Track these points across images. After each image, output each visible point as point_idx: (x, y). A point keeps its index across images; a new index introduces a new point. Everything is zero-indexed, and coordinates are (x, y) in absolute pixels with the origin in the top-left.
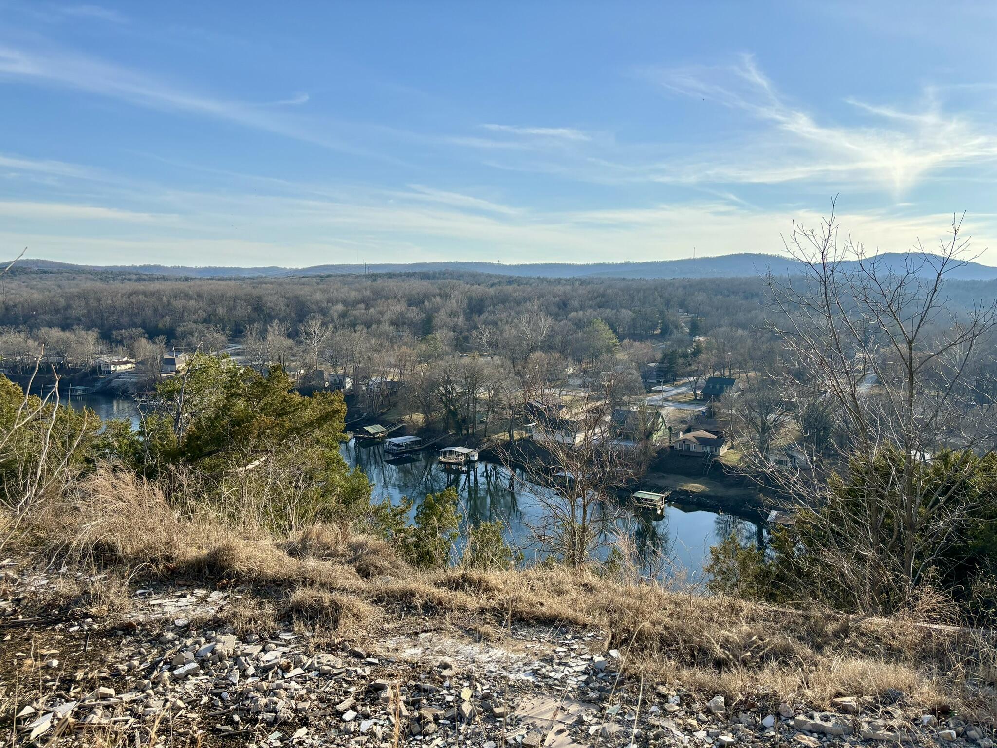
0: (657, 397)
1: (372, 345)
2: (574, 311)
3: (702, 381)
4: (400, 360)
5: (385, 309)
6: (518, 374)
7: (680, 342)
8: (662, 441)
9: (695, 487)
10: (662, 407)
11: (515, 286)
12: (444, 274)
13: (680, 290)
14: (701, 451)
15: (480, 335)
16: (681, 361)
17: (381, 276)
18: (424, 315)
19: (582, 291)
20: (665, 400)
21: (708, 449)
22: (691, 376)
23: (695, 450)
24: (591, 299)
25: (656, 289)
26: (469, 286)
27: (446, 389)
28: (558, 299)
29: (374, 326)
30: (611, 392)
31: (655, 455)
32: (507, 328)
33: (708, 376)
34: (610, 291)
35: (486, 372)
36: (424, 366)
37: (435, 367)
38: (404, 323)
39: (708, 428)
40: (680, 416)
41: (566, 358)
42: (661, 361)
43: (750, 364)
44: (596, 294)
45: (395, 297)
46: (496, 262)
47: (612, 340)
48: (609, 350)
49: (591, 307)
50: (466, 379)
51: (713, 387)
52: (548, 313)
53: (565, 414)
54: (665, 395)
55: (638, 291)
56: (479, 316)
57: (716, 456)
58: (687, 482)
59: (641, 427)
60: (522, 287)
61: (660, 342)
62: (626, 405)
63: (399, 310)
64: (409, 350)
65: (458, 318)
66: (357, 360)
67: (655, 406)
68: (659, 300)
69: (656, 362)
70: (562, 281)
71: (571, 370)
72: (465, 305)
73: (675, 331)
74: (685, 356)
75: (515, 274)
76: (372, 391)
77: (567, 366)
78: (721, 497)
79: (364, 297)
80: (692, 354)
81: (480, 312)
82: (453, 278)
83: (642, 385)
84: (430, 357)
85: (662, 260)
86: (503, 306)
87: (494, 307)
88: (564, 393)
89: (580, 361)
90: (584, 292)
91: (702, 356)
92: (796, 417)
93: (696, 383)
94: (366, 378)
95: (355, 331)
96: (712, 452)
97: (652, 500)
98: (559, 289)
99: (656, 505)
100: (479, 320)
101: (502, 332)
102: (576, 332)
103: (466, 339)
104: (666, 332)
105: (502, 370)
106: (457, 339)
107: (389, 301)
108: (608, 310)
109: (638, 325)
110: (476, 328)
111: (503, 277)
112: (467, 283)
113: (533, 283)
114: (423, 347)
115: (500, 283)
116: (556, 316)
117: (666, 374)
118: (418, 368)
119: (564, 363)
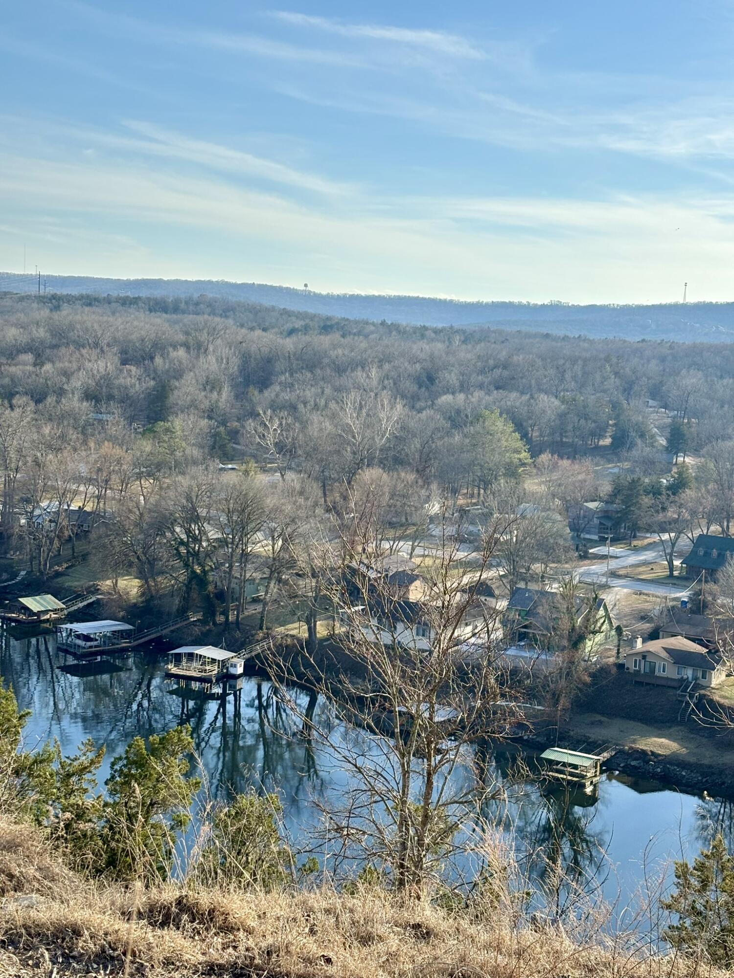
0: (598, 568)
1: (43, 436)
2: (448, 392)
3: (685, 542)
4: (99, 470)
5: (75, 366)
6: (332, 509)
7: (648, 464)
8: (602, 654)
9: (661, 746)
10: (605, 587)
11: (336, 336)
12: (197, 304)
13: (654, 362)
14: (677, 677)
15: (260, 429)
16: (646, 501)
17: (70, 300)
18: (152, 383)
19: (466, 354)
20: (614, 574)
21: (689, 673)
22: (664, 530)
23: (665, 675)
24: (482, 372)
25: (607, 359)
26: (244, 331)
27: (188, 532)
28: (418, 366)
29: (50, 400)
30: (512, 556)
31: (588, 679)
32: (315, 418)
33: (697, 533)
34: (518, 358)
35: (270, 502)
36: (147, 483)
37: (168, 487)
38: (110, 397)
39: (692, 632)
40: (641, 606)
41: (427, 483)
42: (611, 499)
44: (491, 362)
45: (96, 345)
46: (300, 287)
47: (519, 452)
48: (512, 472)
49: (481, 386)
50: (229, 513)
51: (705, 554)
52: (398, 393)
53: (416, 593)
54: (613, 564)
55: (574, 361)
56: (261, 391)
57: (704, 688)
58: (645, 735)
59: (565, 624)
60: (349, 339)
61: (609, 461)
62: (537, 581)
63: (102, 370)
64: (118, 452)
65: (219, 393)
66: (13, 465)
67: (593, 584)
68: (612, 382)
69: (600, 499)
70: (428, 333)
71: (437, 507)
72: (234, 368)
73: (639, 441)
74: (655, 491)
75: (338, 313)
76: (39, 527)
77: (428, 499)
78: (710, 767)
79: (33, 340)
80: (668, 488)
81: (264, 384)
82: (213, 313)
83: (570, 543)
84: (159, 466)
85: (622, 303)
86: (309, 375)
87: (291, 375)
88: (418, 551)
89: (455, 492)
90: (469, 356)
91: (689, 494)
93: (673, 545)
94: (28, 501)
95: (12, 407)
96: (696, 679)
97: (575, 767)
98: (422, 348)
99: (583, 777)
100: (261, 399)
101: (304, 425)
102: (448, 434)
103: (234, 435)
104: (621, 442)
105: (301, 500)
106: (216, 435)
107: (84, 351)
108: (514, 395)
109: (570, 427)
110: (254, 415)
111: (312, 317)
112: (242, 326)
113: (372, 332)
114: (147, 446)
116: (412, 401)
117: (617, 524)
118: (135, 486)
119: (423, 492)
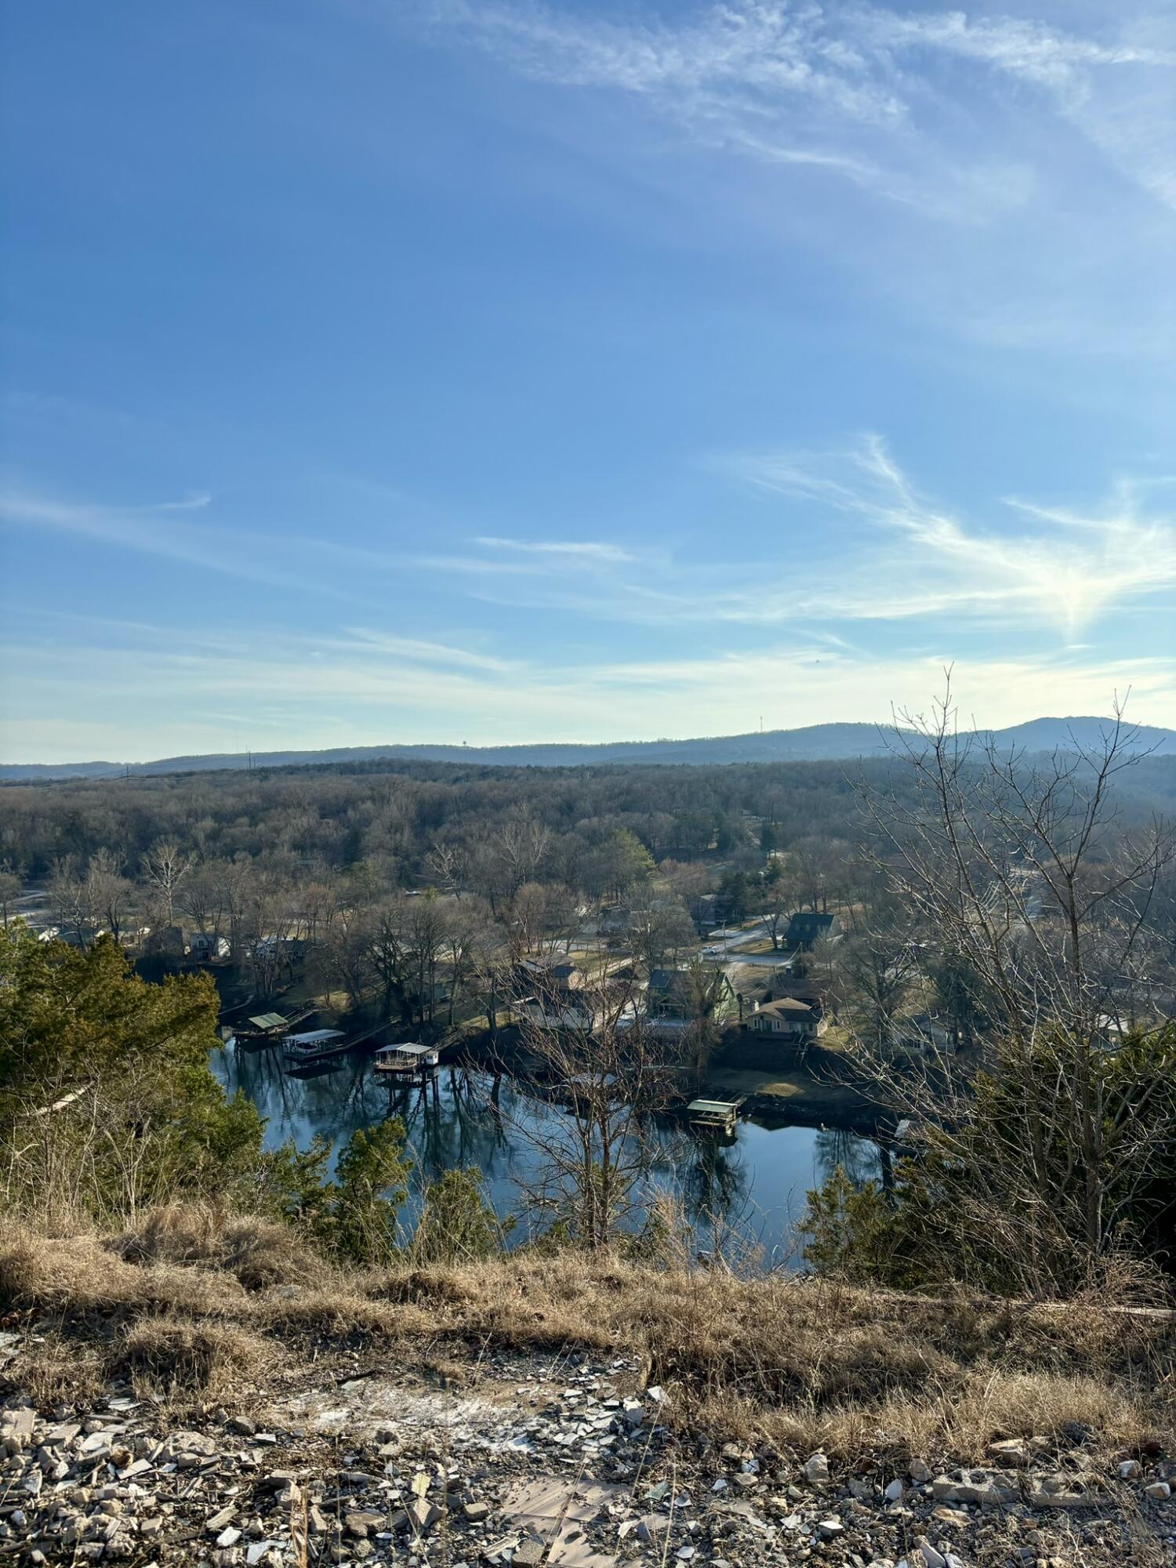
0: (718, 947)
1: (261, 883)
2: (585, 817)
3: (783, 920)
4: (309, 906)
5: (282, 823)
6: (500, 919)
7: (748, 861)
8: (728, 1019)
9: (782, 1089)
10: (726, 963)
11: (492, 781)
12: (379, 765)
13: (743, 780)
14: (789, 1031)
15: (437, 860)
16: (750, 890)
17: (275, 771)
18: (347, 831)
19: (595, 785)
20: (730, 952)
21: (798, 1027)
22: (767, 913)
23: (780, 1030)
24: (610, 798)
25: (707, 780)
26: (418, 783)
27: (385, 949)
28: (559, 798)
29: (265, 853)
30: (647, 943)
31: (720, 1040)
32: (481, 847)
33: (792, 912)
34: (638, 786)
35: (449, 919)
36: (348, 913)
37: (366, 914)
38: (314, 846)
39: (797, 993)
40: (754, 976)
41: (575, 891)
42: (721, 891)
43: (855, 891)
44: (617, 790)
45: (299, 805)
46: (460, 744)
47: (646, 860)
48: (641, 876)
49: (610, 810)
50: (417, 930)
51: (801, 929)
52: (545, 821)
53: (574, 981)
54: (730, 943)
55: (681, 784)
56: (436, 830)
57: (812, 1038)
58: (769, 1082)
59: (695, 996)
60: (502, 782)
61: (717, 861)
62: (670, 963)
63: (305, 824)
64: (323, 889)
65: (402, 834)
66: (238, 909)
67: (715, 961)
68: (713, 798)
69: (714, 892)
70: (565, 772)
71: (584, 910)
72: (412, 814)
73: (739, 843)
74: (756, 881)
75: (492, 762)
76: (263, 958)
77: (577, 904)
78: (823, 1103)
79: (247, 806)
80: (766, 878)
81: (437, 823)
82: (392, 771)
83: (693, 930)
84: (357, 898)
85: (714, 736)
86: (473, 813)
87: (459, 814)
88: (573, 947)
89: (597, 896)
90: (599, 787)
91: (782, 882)
92: (928, 971)
93: (775, 924)
94: (251, 937)
95: (234, 861)
96: (805, 1031)
97: (716, 1114)
98: (562, 784)
99: (724, 1122)
100: (435, 835)
101: (472, 853)
102: (588, 850)
103: (416, 866)
104: (725, 845)
105: (475, 915)
106: (402, 867)
107: (290, 811)
108: (638, 814)
109: (683, 837)
110: (431, 849)
111: (472, 767)
112: (416, 779)
113: (520, 775)
114: (346, 882)
115: (467, 777)
116: (557, 827)
117: (728, 911)
118: (339, 916)
119: (573, 899)
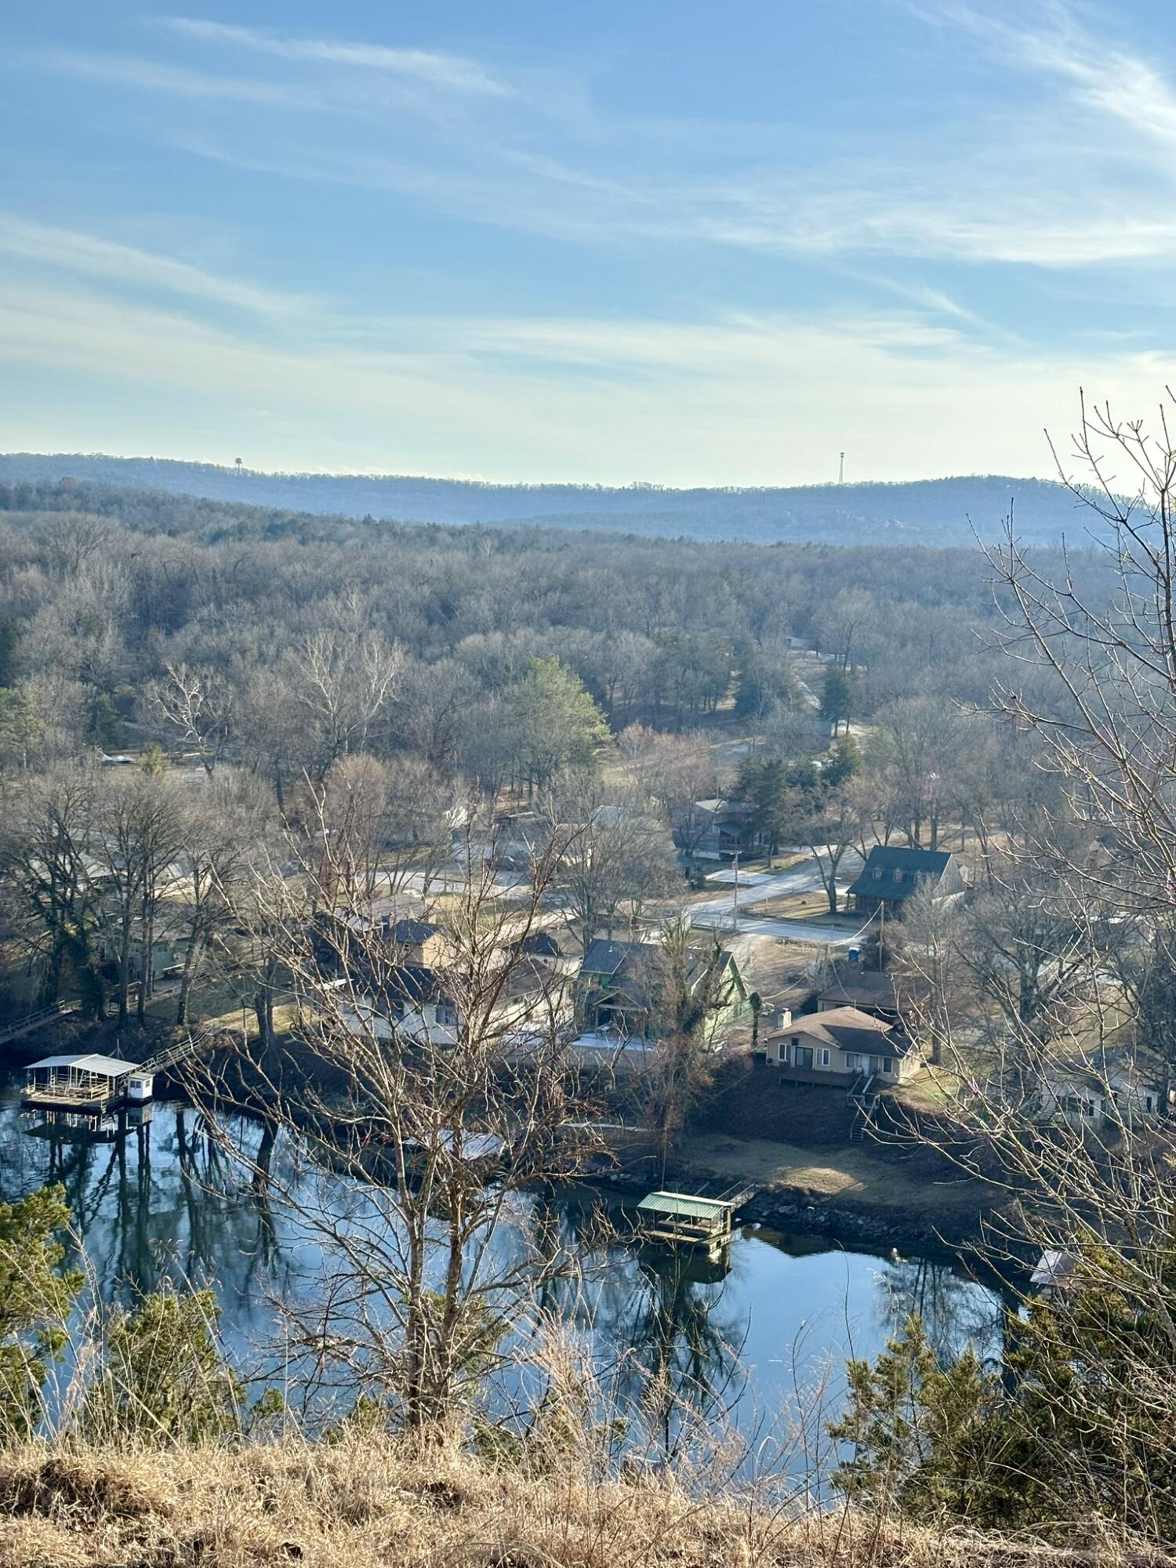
0: (721, 903)
2: (475, 631)
3: (852, 859)
6: (294, 822)
7: (793, 739)
8: (730, 1040)
9: (824, 1179)
10: (733, 933)
11: (291, 543)
12: (58, 493)
13: (797, 578)
14: (846, 1070)
15: (170, 696)
19: (503, 568)
20: (745, 913)
21: (864, 1064)
22: (820, 842)
23: (827, 1068)
24: (530, 596)
25: (725, 574)
26: (137, 536)
27: (54, 868)
28: (426, 590)
30: (583, 886)
31: (709, 1080)
32: (261, 675)
33: (870, 844)
34: (586, 575)
35: (189, 815)
37: (18, 795)
39: (868, 998)
40: (787, 962)
41: (446, 776)
42: (737, 795)
43: (995, 810)
44: (543, 582)
46: (233, 465)
47: (592, 724)
48: (581, 755)
49: (528, 620)
50: (122, 835)
51: (884, 875)
52: (395, 633)
53: (434, 954)
54: (744, 897)
55: (673, 577)
56: (169, 634)
57: (889, 1085)
58: (797, 1165)
59: (670, 994)
60: (313, 546)
61: (733, 735)
62: (625, 928)
65: (99, 638)
67: (713, 930)
68: (734, 611)
69: (721, 795)
70: (441, 536)
71: (463, 815)
72: (123, 598)
73: (778, 702)
74: (804, 780)
75: (291, 505)
77: (449, 803)
78: (900, 1209)
80: (825, 775)
81: (174, 622)
82: (84, 507)
83: (675, 866)
85: (746, 485)
86: (248, 606)
87: (219, 607)
88: (436, 887)
89: (491, 789)
90: (507, 572)
91: (856, 784)
92: (1124, 971)
93: (835, 863)
96: (875, 1072)
97: (695, 1220)
98: (430, 560)
99: (705, 1235)
100: (170, 647)
101: (243, 687)
102: (479, 697)
103: (126, 706)
104: (750, 705)
105: (241, 811)
106: (95, 708)
108: (581, 633)
109: (670, 683)
110: (159, 673)
111: (251, 513)
112: (134, 528)
113: (350, 536)
115: (241, 532)
116: (418, 645)
117: (747, 834)
119: (442, 792)
